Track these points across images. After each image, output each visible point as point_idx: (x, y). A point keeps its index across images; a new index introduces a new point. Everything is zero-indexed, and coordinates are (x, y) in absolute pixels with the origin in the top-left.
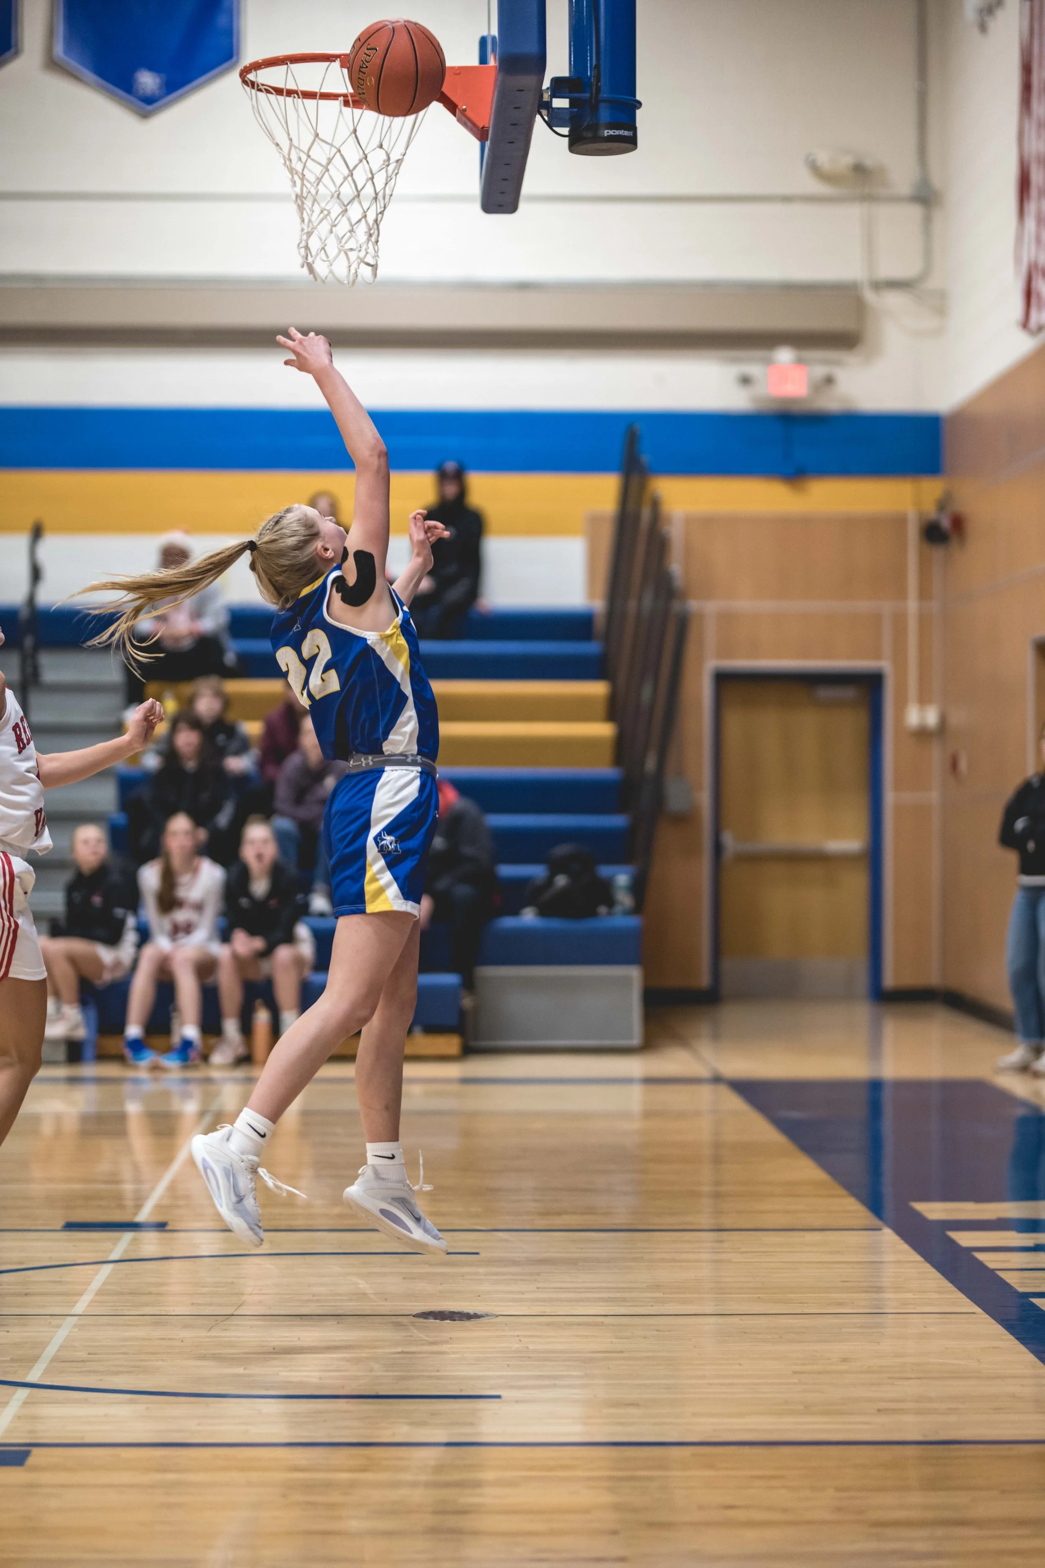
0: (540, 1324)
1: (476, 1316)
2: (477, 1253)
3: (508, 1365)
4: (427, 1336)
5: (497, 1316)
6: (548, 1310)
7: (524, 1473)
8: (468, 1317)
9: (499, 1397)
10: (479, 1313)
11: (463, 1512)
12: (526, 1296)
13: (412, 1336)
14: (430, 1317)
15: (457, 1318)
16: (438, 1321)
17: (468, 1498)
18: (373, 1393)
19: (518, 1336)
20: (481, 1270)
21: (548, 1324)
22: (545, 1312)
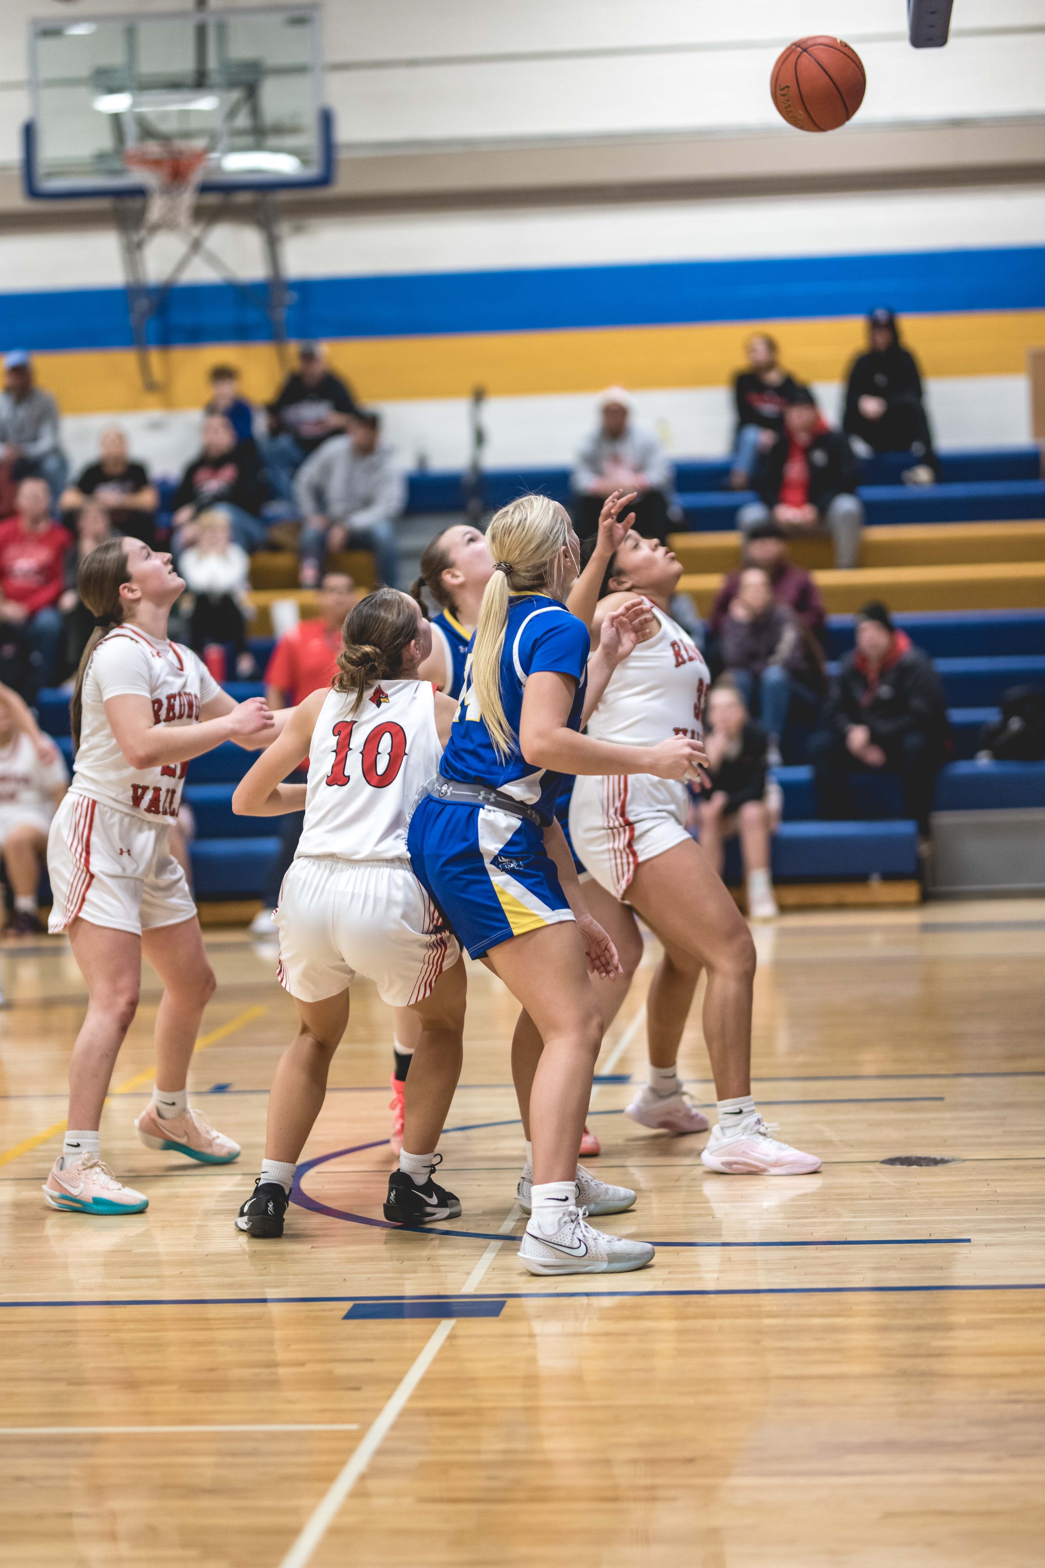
0: (1007, 1168)
1: (943, 1161)
2: (941, 1099)
3: (977, 1209)
4: (895, 1182)
5: (964, 1161)
6: (1016, 1154)
7: (997, 1316)
8: (935, 1162)
9: (969, 1241)
10: (946, 1158)
11: (939, 1354)
12: (993, 1140)
13: (878, 1182)
14: (898, 1163)
15: (923, 1164)
16: (905, 1167)
17: (939, 1342)
18: (843, 1239)
19: (986, 1180)
20: (947, 1115)
21: (1016, 1168)
22: (1012, 1156)
